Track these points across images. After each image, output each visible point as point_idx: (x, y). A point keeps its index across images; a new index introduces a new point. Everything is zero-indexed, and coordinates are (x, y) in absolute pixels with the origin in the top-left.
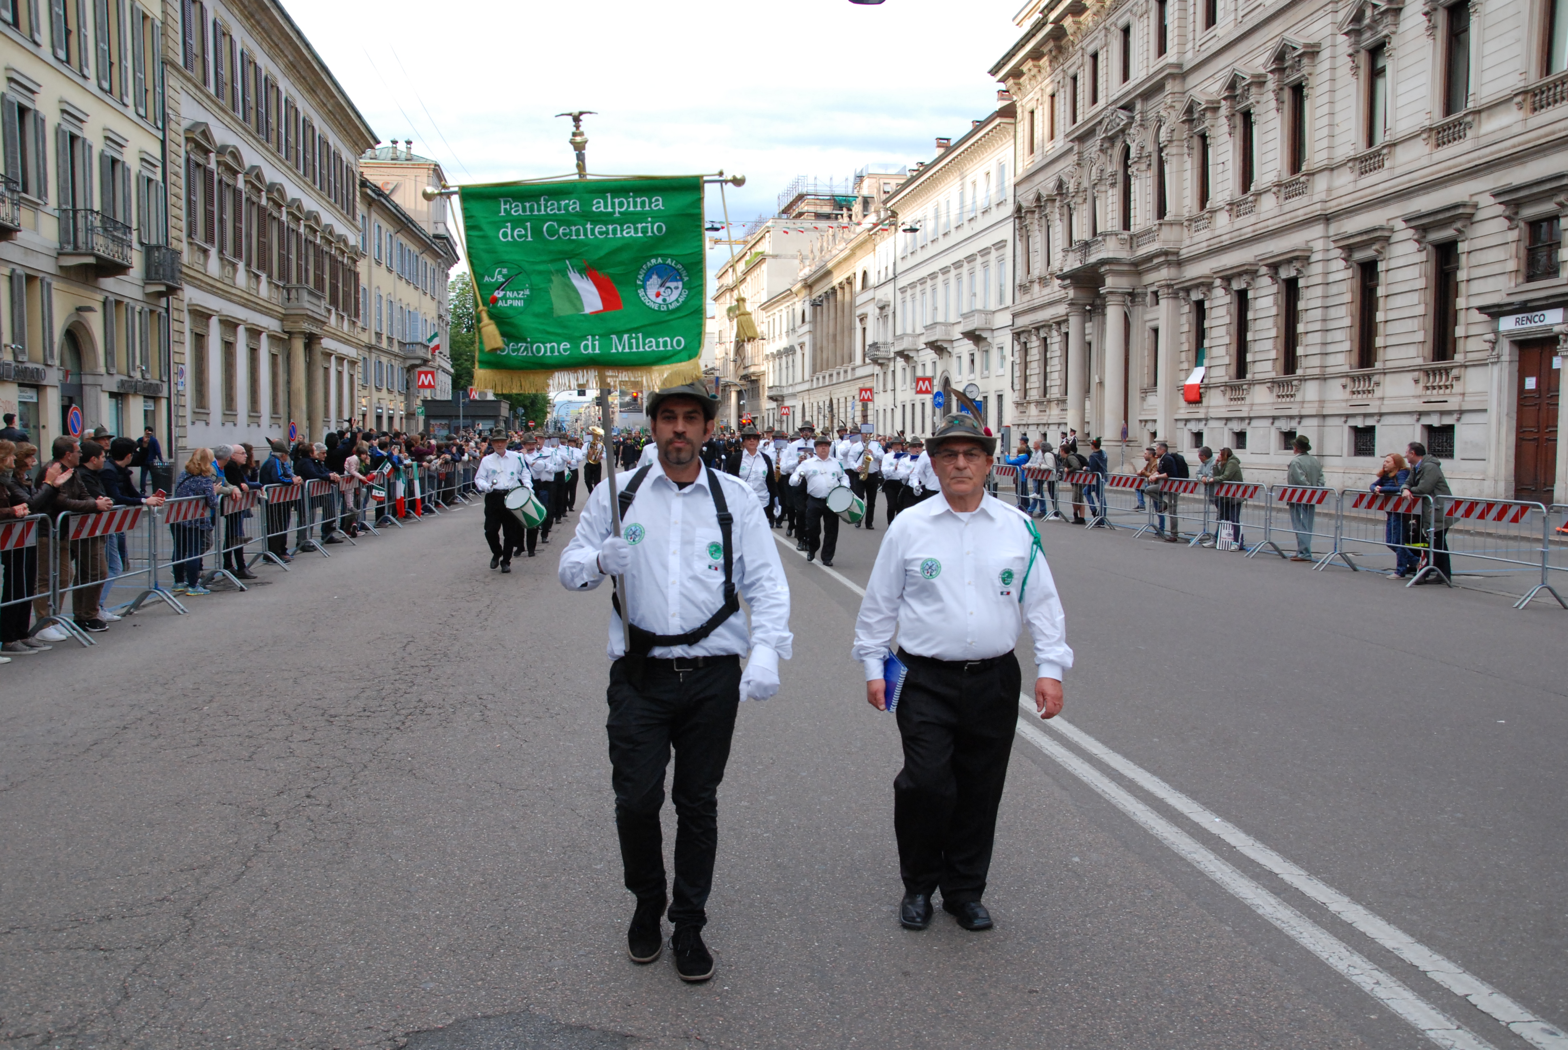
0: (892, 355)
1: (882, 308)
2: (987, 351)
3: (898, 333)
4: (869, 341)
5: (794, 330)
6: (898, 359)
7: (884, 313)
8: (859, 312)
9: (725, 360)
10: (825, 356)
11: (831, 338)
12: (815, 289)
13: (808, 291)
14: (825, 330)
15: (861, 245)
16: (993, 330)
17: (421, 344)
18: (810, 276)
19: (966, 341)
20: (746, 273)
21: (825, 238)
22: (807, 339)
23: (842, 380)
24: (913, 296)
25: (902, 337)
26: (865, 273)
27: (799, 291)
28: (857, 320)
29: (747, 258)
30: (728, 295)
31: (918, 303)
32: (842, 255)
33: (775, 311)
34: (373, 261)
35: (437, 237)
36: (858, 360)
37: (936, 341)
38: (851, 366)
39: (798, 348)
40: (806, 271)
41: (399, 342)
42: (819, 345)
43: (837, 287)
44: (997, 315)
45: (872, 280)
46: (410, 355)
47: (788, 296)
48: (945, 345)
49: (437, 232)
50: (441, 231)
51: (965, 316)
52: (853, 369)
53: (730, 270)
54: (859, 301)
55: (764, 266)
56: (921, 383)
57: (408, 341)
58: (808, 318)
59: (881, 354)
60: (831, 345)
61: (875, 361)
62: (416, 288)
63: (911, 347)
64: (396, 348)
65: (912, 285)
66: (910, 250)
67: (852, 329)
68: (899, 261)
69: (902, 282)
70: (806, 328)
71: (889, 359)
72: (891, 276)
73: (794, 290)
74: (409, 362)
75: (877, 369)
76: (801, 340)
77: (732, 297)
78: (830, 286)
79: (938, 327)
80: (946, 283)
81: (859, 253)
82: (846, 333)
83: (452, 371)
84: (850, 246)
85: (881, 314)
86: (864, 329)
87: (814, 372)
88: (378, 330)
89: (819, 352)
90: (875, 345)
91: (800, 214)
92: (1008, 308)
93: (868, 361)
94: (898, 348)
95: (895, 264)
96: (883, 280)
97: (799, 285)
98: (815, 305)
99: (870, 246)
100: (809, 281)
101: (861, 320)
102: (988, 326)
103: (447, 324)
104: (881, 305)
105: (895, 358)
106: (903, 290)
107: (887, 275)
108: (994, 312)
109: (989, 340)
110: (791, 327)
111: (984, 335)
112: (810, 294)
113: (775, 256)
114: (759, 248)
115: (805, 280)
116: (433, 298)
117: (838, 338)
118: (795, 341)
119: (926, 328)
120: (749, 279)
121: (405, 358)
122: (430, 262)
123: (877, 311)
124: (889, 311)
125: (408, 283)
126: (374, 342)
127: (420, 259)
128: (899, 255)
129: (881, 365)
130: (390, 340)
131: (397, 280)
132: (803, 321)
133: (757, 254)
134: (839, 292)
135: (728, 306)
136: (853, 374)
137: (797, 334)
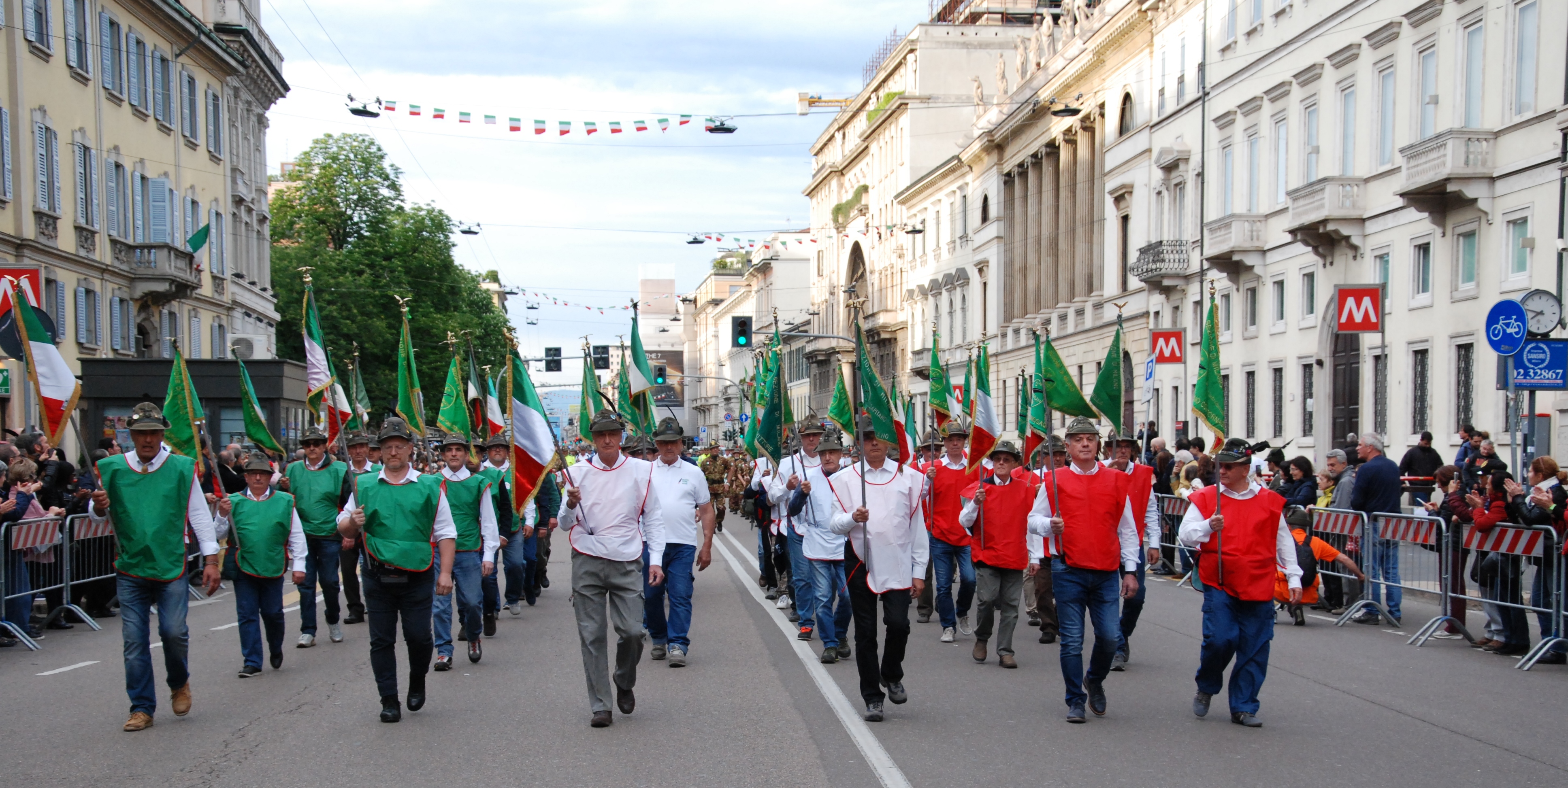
0: (1195, 267)
1: (1170, 168)
2: (1470, 235)
3: (1211, 215)
4: (1138, 240)
5: (964, 237)
6: (1214, 274)
7: (1175, 177)
8: (1111, 184)
9: (831, 307)
10: (1031, 284)
11: (1044, 243)
12: (1009, 151)
13: (994, 157)
14: (1032, 232)
15: (1117, 40)
16: (1492, 180)
17: (170, 248)
18: (1000, 124)
19: (1412, 214)
20: (868, 137)
21: (1033, 45)
22: (993, 255)
23: (1071, 329)
24: (1252, 133)
25: (1225, 223)
26: (1127, 97)
27: (977, 158)
28: (1109, 201)
29: (871, 106)
30: (834, 182)
31: (1264, 146)
32: (1073, 70)
33: (927, 203)
34: (22, 48)
35: (221, 28)
36: (1111, 284)
37: (1324, 222)
38: (1094, 299)
39: (973, 273)
40: (992, 116)
41: (114, 242)
42: (1018, 264)
43: (1060, 139)
44: (1505, 141)
45: (1142, 112)
46: (142, 271)
47: (953, 170)
48: (1345, 231)
49: (224, 20)
50: (234, 16)
51: (1411, 152)
52: (1098, 306)
53: (839, 136)
54: (1110, 162)
55: (904, 120)
56: (1350, 302)
57: (140, 240)
58: (994, 210)
59: (1168, 267)
60: (1047, 261)
61: (1155, 284)
62: (166, 130)
63: (1247, 245)
64: (103, 253)
65: (1250, 106)
66: (1244, 27)
67: (1094, 222)
68: (1213, 55)
69: (1218, 105)
70: (993, 230)
71: (1187, 278)
72: (1192, 92)
73: (964, 157)
74: (142, 288)
75: (1156, 301)
76: (979, 257)
77: (841, 186)
78: (1045, 139)
79: (1330, 190)
80: (1346, 88)
81: (1112, 60)
82: (1080, 231)
83: (278, 317)
84: (1092, 45)
85: (1166, 182)
86: (1125, 219)
87: (1008, 316)
88: (44, 207)
89: (1018, 277)
90: (1153, 250)
91: (974, 18)
92: (1551, 114)
93: (1134, 282)
94: (1210, 250)
95: (1202, 67)
96: (1170, 108)
97: (976, 146)
98: (1008, 180)
99: (1140, 38)
100: (998, 137)
101: (1118, 200)
102: (1480, 170)
103: (263, 220)
104: (1168, 159)
105: (1202, 273)
106: (1225, 120)
107: (1180, 93)
108: (1497, 134)
109: (1482, 204)
110: (959, 233)
111: (1470, 191)
112: (1000, 162)
113: (926, 99)
114: (893, 86)
115: (990, 133)
116: (215, 159)
117: (1063, 245)
118: (966, 260)
119: (1294, 194)
120: (874, 147)
121: (133, 280)
122: (203, 79)
123: (1159, 174)
124: (1189, 173)
125: (140, 114)
126: (30, 231)
127: (175, 69)
128: (1216, 40)
129: (1167, 291)
130: (85, 234)
131: (107, 106)
132: (985, 218)
133: (890, 96)
134: (1064, 154)
135: (834, 203)
136: (1096, 318)
137: (971, 245)
